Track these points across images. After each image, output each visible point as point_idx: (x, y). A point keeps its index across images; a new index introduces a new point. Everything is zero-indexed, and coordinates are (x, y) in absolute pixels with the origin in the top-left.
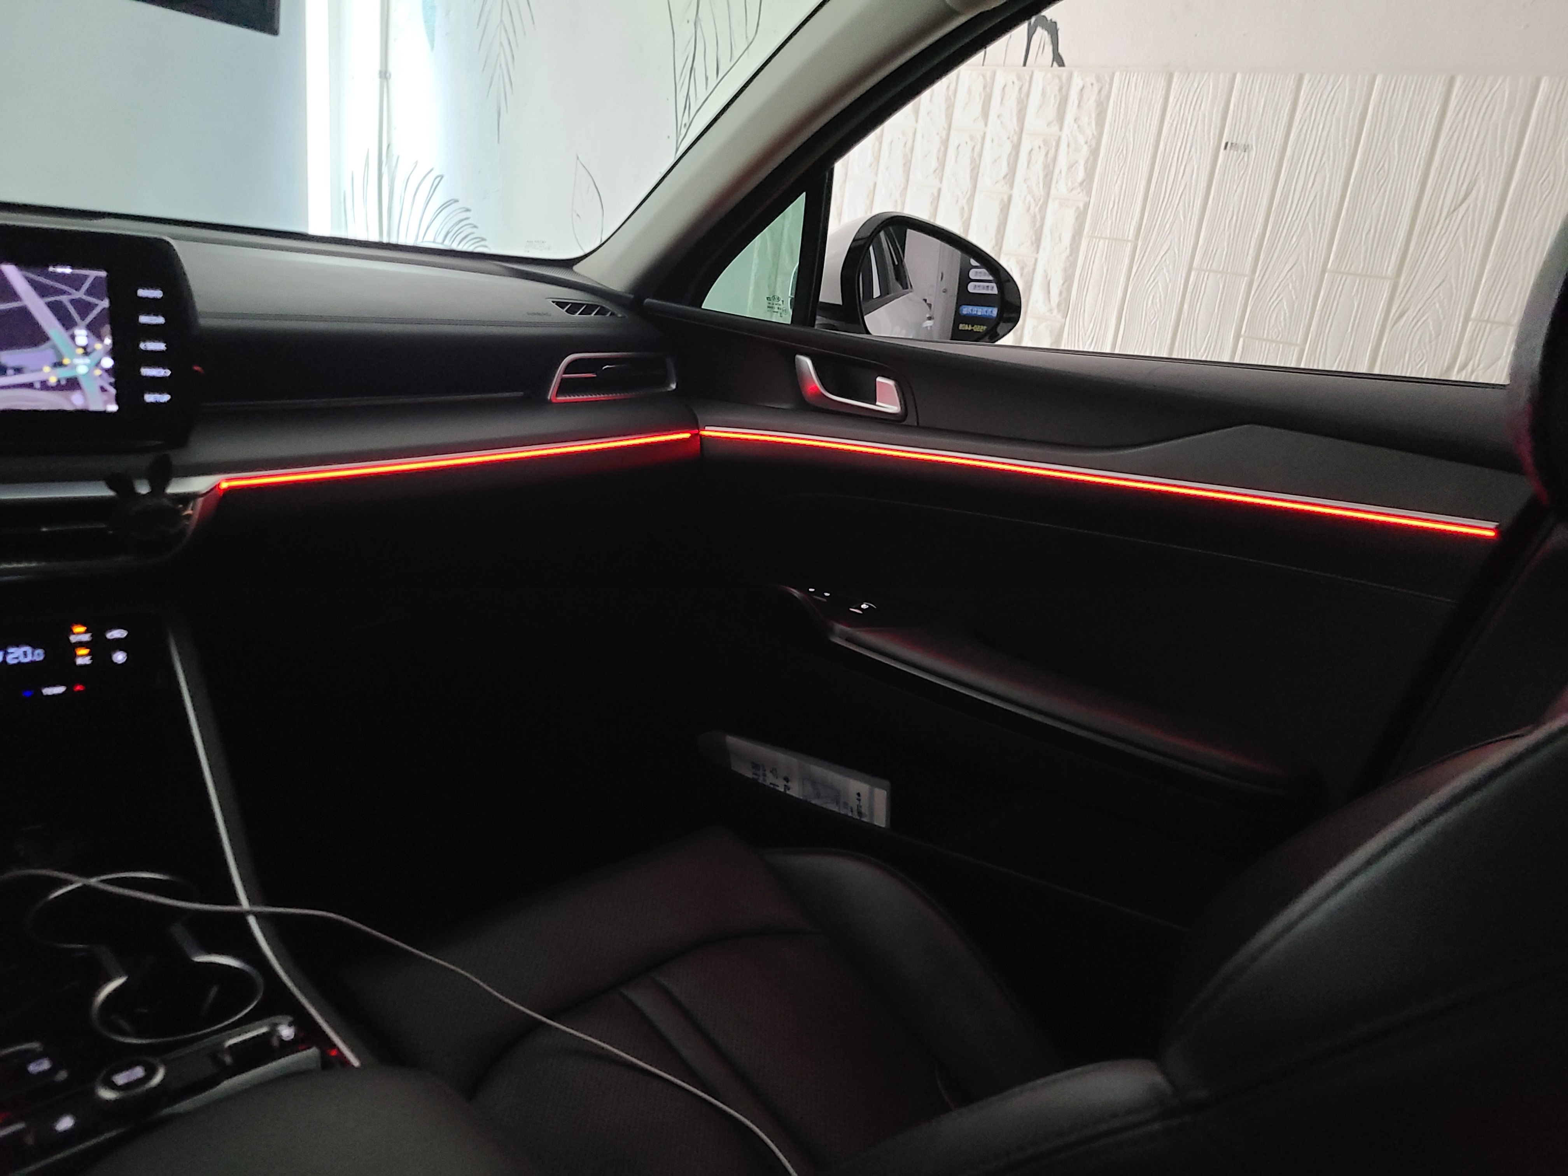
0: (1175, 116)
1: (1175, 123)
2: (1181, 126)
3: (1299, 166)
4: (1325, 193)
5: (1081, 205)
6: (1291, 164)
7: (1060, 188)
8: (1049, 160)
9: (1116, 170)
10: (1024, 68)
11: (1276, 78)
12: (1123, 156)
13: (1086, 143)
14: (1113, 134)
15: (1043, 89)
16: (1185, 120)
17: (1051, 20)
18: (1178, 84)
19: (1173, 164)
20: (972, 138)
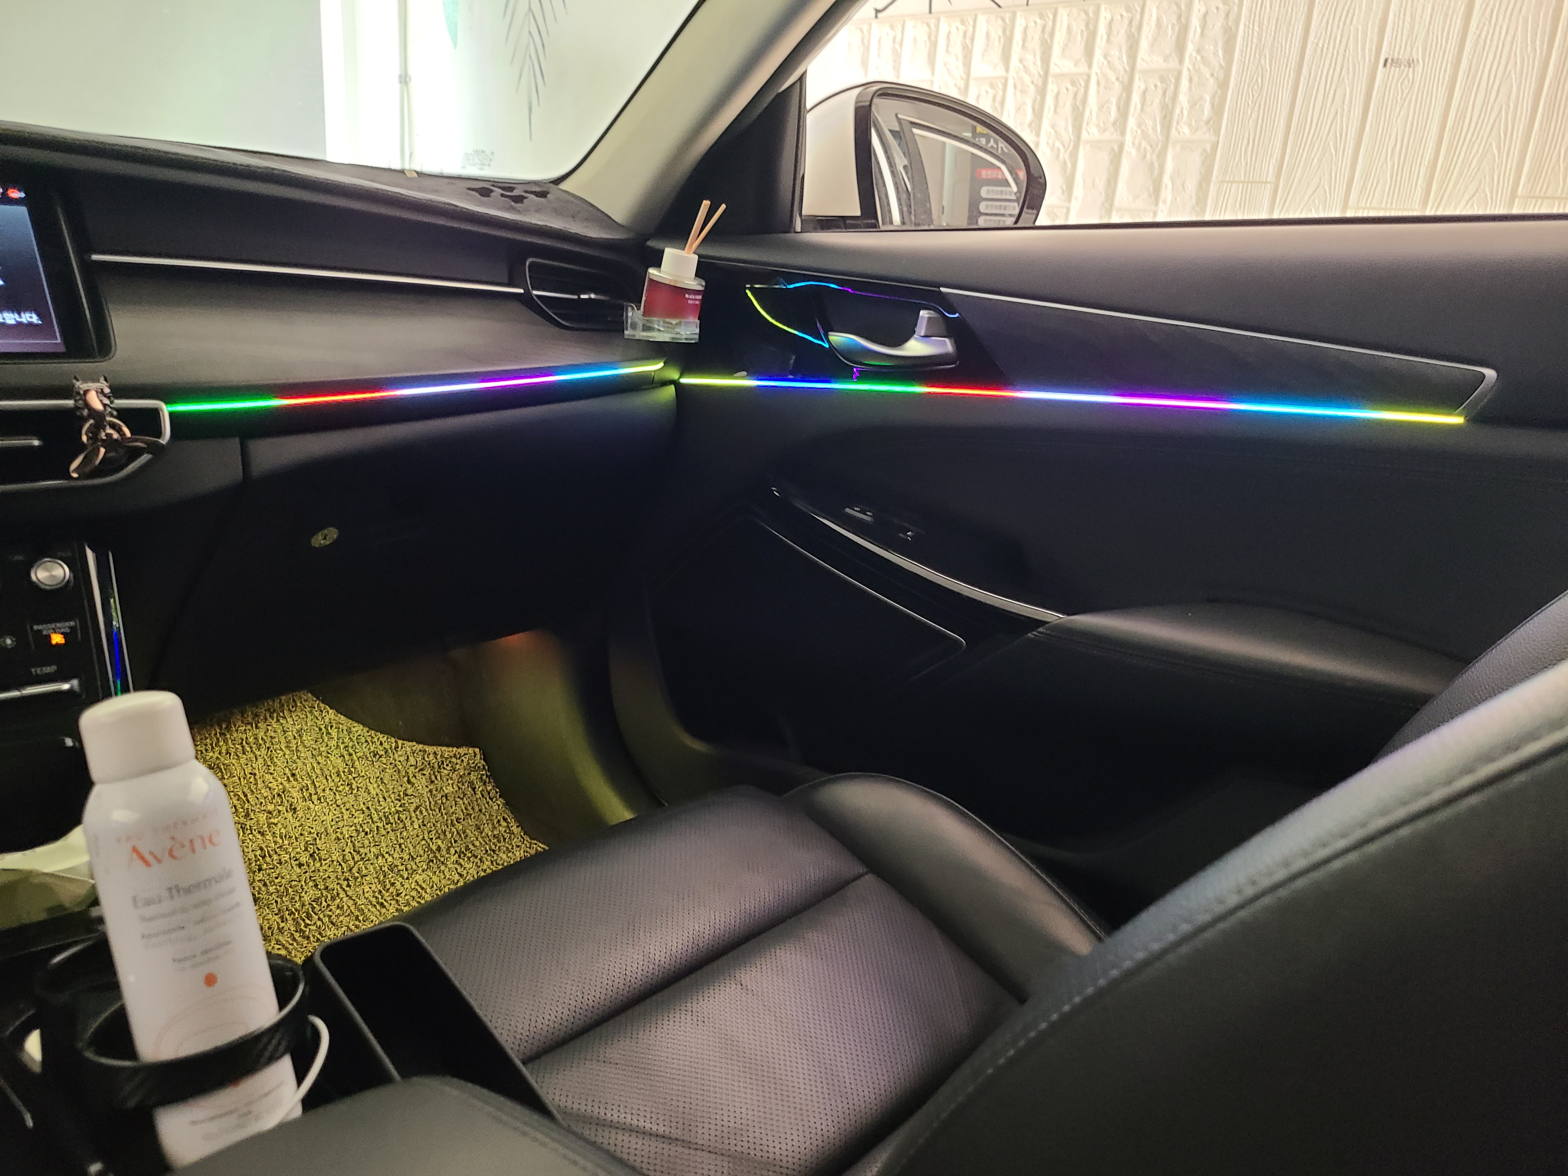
1: (1321, 42)
2: (1328, 44)
3: (1478, 79)
4: (1512, 106)
5: (1208, 147)
6: (1468, 76)
7: (1183, 130)
8: (1166, 101)
9: (1250, 103)
13: (1212, 75)
14: (1245, 62)
15: (1158, 20)
16: (1332, 38)
19: (1320, 89)
20: (1073, 83)
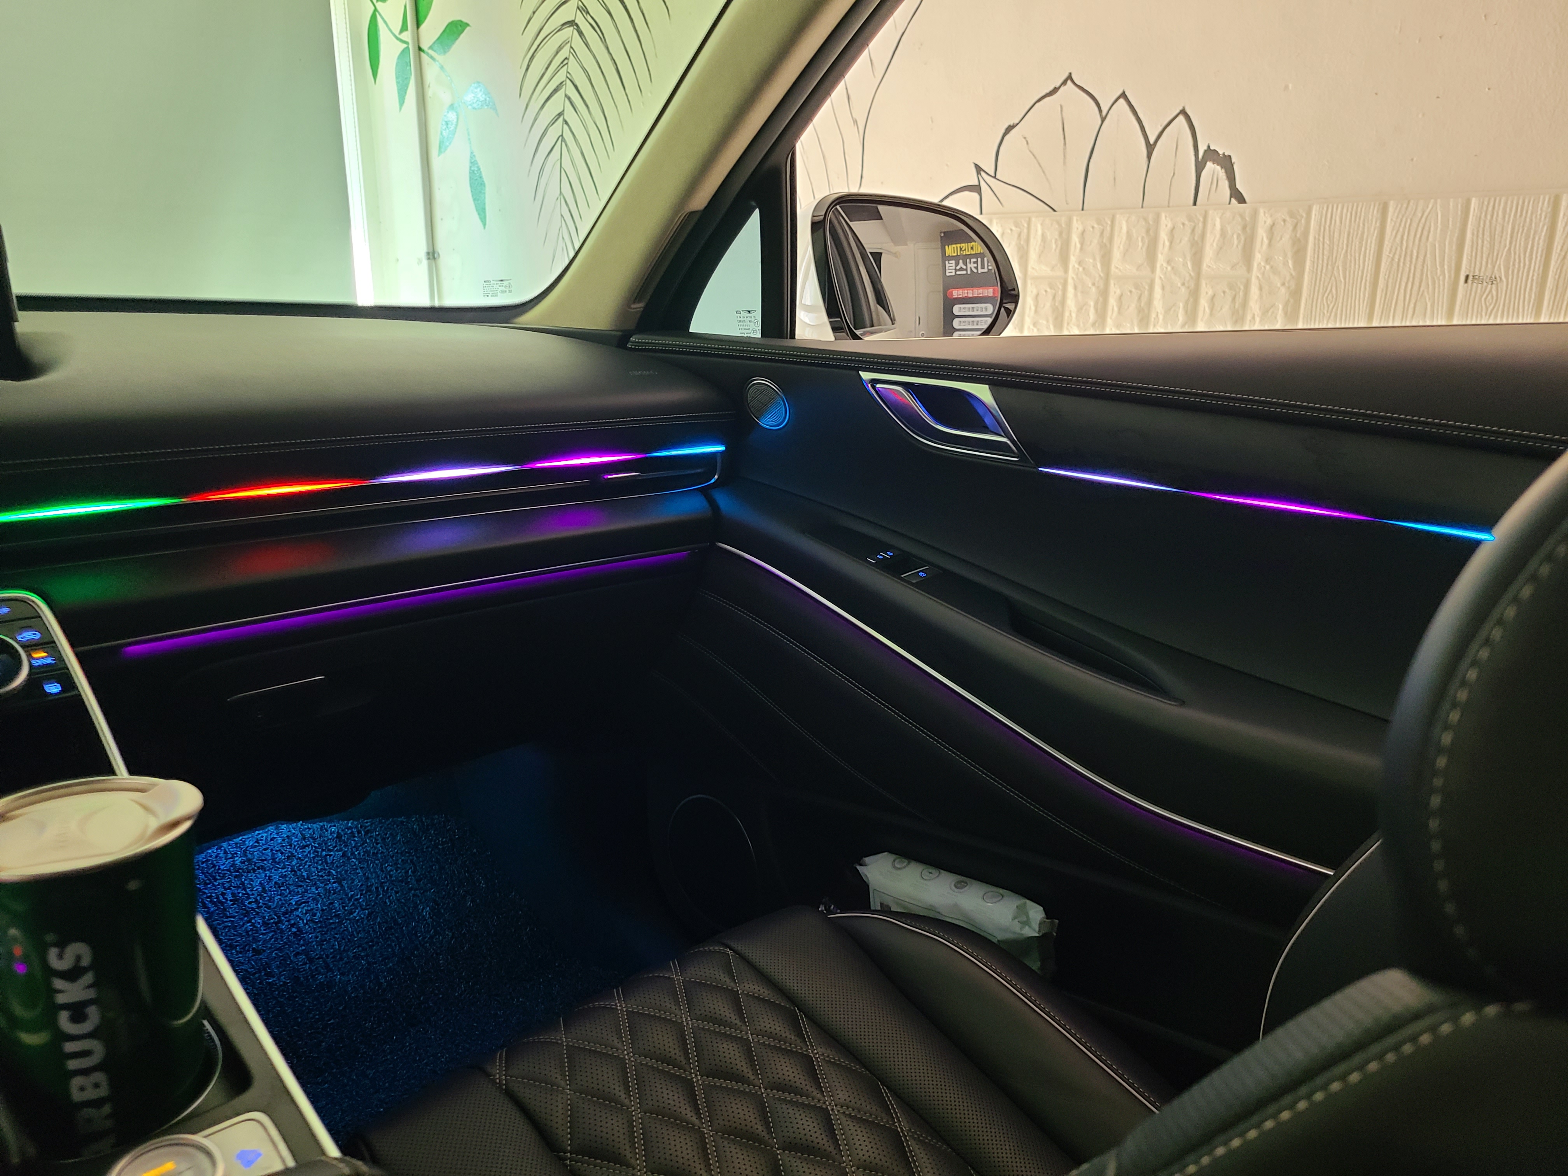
0: (1396, 249)
2: (1405, 259)
8: (1236, 307)
9: (1326, 312)
10: (1195, 207)
11: (1523, 203)
12: (1333, 297)
13: (1283, 284)
14: (1317, 273)
15: (1222, 229)
16: (1409, 253)
17: (1224, 154)
18: (1396, 215)
19: (1399, 301)
20: (1137, 286)
